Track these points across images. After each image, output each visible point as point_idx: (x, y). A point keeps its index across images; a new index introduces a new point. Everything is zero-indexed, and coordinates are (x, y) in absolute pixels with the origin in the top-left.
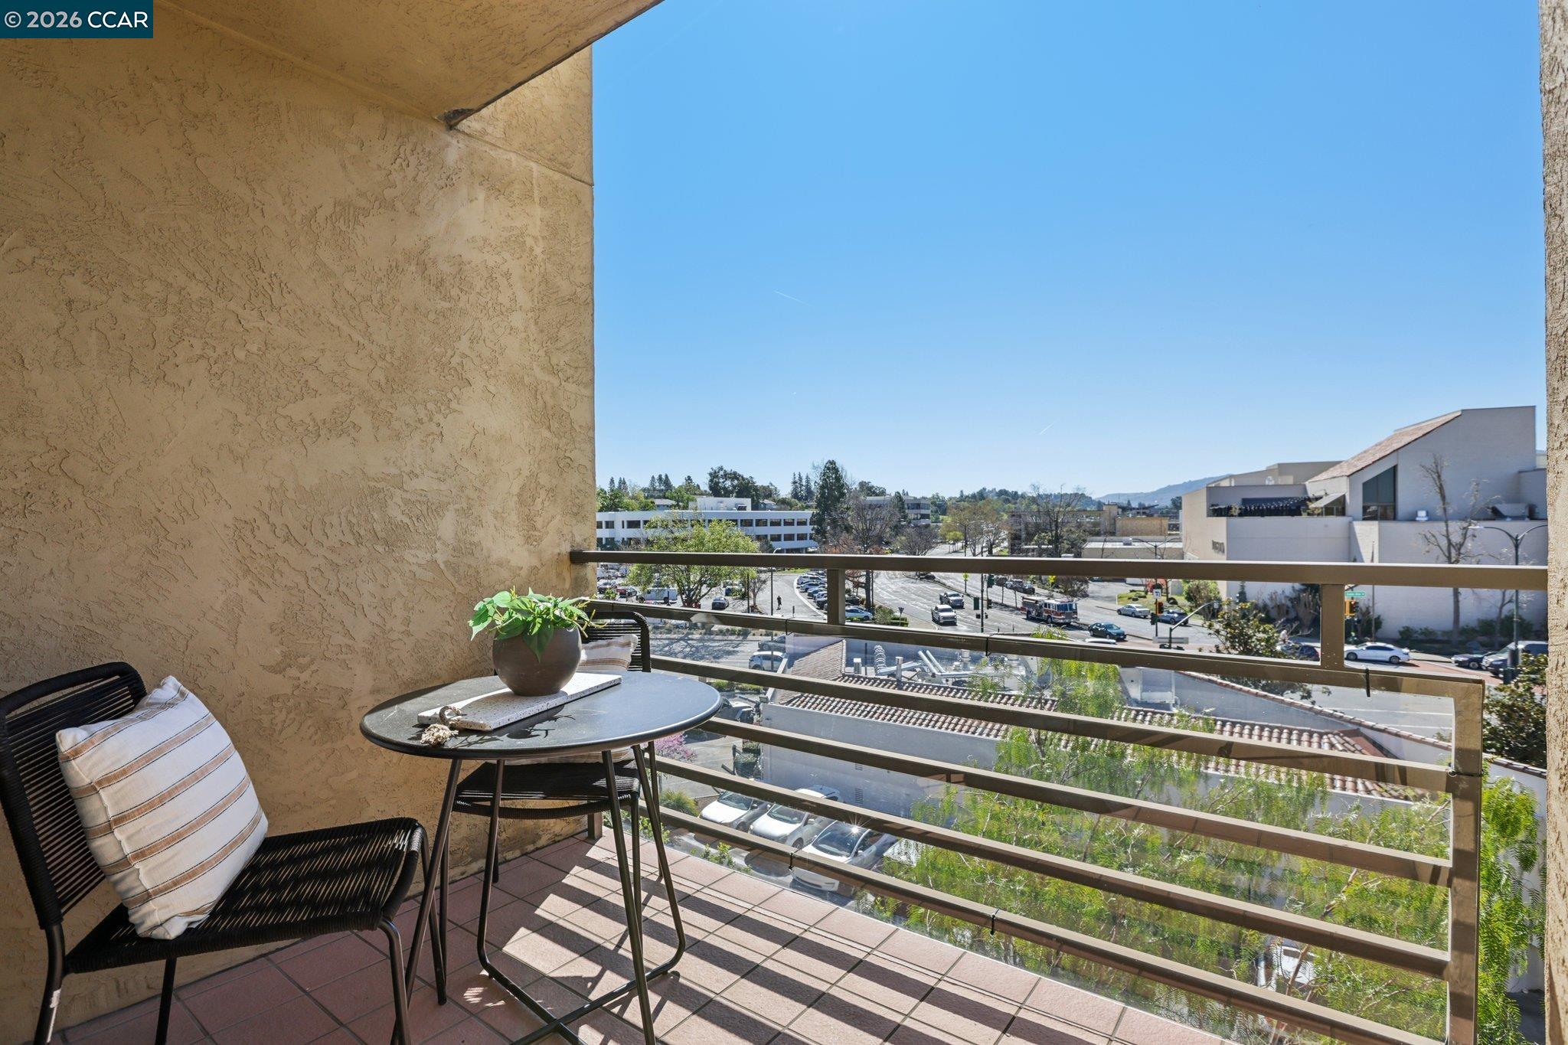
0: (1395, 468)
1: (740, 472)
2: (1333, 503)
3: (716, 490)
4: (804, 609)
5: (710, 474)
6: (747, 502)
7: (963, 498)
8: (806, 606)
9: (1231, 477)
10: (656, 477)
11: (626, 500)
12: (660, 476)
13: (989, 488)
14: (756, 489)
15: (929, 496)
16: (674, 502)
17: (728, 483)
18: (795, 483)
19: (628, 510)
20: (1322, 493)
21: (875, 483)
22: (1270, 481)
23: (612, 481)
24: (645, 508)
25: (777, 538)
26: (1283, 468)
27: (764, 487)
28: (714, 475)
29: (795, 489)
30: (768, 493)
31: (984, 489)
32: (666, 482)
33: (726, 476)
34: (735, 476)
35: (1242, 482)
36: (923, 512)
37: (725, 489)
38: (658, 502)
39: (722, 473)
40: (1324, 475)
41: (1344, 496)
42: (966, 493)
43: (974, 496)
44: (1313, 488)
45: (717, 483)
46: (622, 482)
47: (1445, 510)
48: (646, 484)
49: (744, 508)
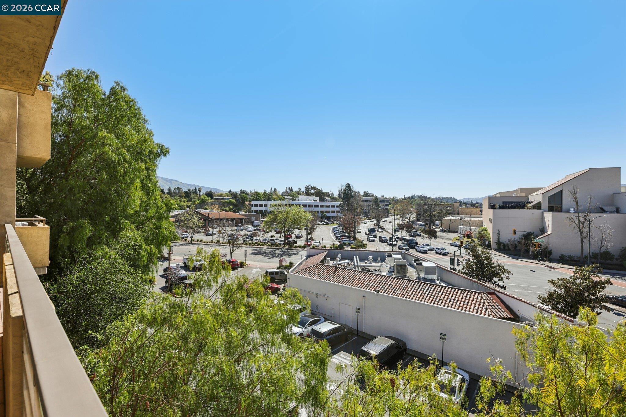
0: (562, 191)
1: (317, 187)
2: (536, 204)
3: (308, 194)
4: (331, 239)
5: (306, 187)
6: (318, 198)
7: (405, 198)
8: (332, 238)
9: (499, 193)
10: (288, 188)
11: (274, 196)
12: (289, 188)
13: (416, 195)
14: (323, 193)
15: (392, 197)
16: (292, 198)
17: (313, 191)
18: (339, 191)
19: (274, 200)
20: (534, 200)
21: (370, 192)
22: (515, 195)
23: (271, 189)
24: (281, 199)
25: (328, 212)
26: (522, 190)
27: (326, 193)
28: (307, 188)
29: (339, 194)
30: (327, 195)
31: (414, 195)
32: (291, 190)
33: (312, 188)
34: (315, 188)
35: (504, 195)
36: (386, 203)
37: (311, 193)
38: (286, 197)
39: (310, 187)
40: (536, 193)
41: (541, 202)
42: (406, 197)
43: (409, 198)
44: (531, 198)
45: (308, 191)
46: (275, 190)
47: (578, 208)
48: (284, 191)
49: (316, 201)
